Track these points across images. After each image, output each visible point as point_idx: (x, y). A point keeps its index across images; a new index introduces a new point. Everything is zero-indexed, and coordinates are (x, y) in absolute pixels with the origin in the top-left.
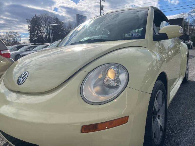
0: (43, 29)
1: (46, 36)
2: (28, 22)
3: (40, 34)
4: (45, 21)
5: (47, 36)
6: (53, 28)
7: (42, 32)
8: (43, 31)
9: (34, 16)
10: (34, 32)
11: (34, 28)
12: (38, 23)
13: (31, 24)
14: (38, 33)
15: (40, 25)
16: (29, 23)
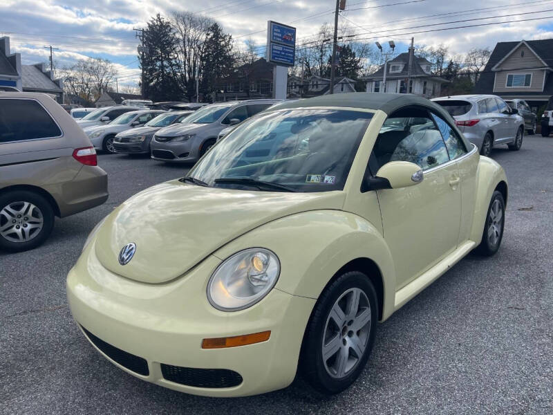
0: (176, 56)
1: (183, 76)
2: (138, 37)
3: (168, 70)
4: (184, 32)
5: (187, 75)
6: (205, 52)
7: (174, 65)
8: (178, 61)
9: (156, 18)
10: (152, 62)
11: (152, 52)
12: (163, 37)
13: (145, 40)
14: (162, 67)
15: (170, 44)
16: (141, 38)
